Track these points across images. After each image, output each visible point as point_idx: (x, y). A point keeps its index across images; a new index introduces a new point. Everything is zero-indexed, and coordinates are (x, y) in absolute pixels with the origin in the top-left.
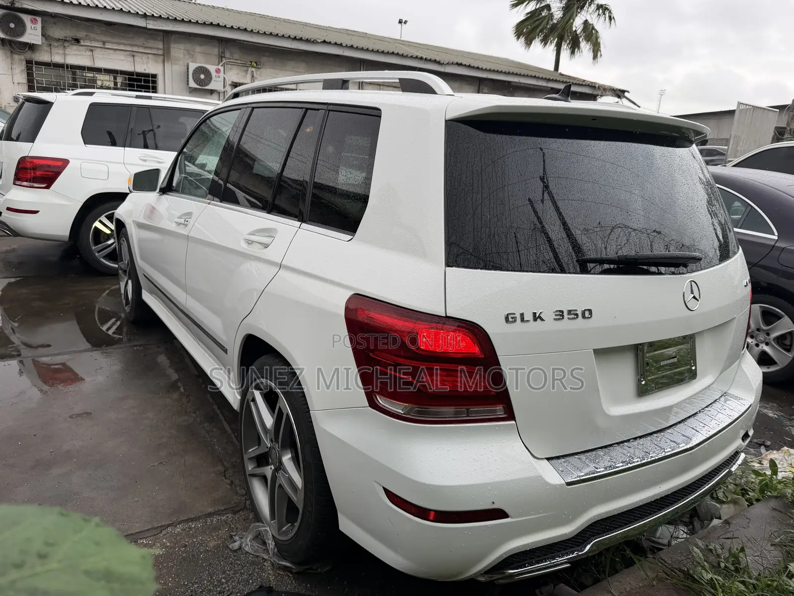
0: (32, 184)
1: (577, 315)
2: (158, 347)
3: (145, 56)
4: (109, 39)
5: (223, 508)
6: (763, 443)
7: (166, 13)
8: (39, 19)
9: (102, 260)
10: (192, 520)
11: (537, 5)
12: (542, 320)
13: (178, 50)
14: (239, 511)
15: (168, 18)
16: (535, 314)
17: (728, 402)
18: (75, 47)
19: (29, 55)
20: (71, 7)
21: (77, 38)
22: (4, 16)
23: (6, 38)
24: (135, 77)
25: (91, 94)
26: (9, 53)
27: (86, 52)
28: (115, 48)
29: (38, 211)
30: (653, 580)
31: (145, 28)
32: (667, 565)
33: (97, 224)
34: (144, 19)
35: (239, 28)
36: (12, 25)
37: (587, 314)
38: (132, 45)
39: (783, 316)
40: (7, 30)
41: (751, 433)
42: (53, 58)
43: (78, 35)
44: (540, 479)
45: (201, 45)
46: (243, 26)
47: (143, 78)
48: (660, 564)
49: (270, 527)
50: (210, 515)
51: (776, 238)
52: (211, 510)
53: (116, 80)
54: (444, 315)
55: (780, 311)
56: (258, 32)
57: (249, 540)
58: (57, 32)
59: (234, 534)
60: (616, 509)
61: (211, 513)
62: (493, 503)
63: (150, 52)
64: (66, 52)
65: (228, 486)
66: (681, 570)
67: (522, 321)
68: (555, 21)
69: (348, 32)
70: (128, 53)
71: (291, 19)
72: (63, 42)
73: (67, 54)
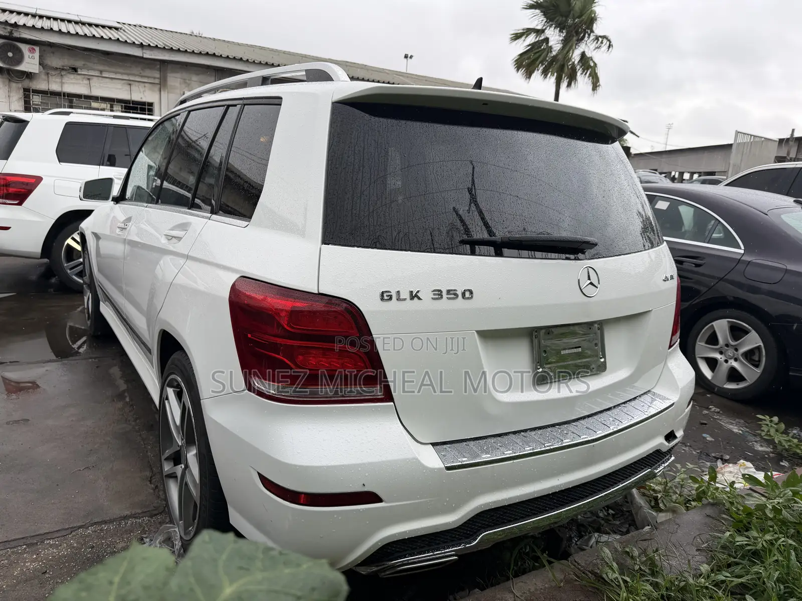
0: (4, 201)
1: (456, 295)
2: (113, 359)
3: (143, 85)
4: (107, 68)
5: (140, 511)
6: (720, 457)
7: (163, 43)
8: (37, 49)
9: (75, 277)
10: (105, 522)
11: (536, 38)
12: (419, 299)
13: (175, 79)
14: (156, 515)
15: (164, 47)
16: (411, 292)
17: (654, 403)
18: (72, 76)
19: (27, 83)
20: (68, 37)
21: (74, 67)
22: (4, 45)
23: (4, 66)
24: (131, 105)
25: (68, 114)
26: (7, 81)
27: (83, 81)
28: (113, 77)
29: (10, 228)
30: (561, 581)
31: (142, 58)
32: (580, 567)
33: (69, 241)
34: (140, 49)
35: (234, 58)
36: (10, 54)
37: (468, 294)
38: (128, 74)
39: (750, 331)
40: (6, 59)
41: (680, 434)
42: (50, 86)
43: (76, 65)
44: (416, 462)
45: (198, 74)
46: (239, 56)
47: (139, 106)
48: (573, 567)
49: (179, 529)
50: (125, 518)
51: (742, 252)
52: (127, 513)
53: (113, 108)
54: (316, 292)
55: (747, 326)
56: (254, 61)
57: (159, 542)
58: (55, 61)
59: (145, 536)
60: (506, 500)
61: (126, 516)
62: (364, 485)
63: (146, 81)
64: (63, 81)
65: (152, 491)
66: (592, 572)
67: (397, 299)
68: (554, 53)
69: (347, 64)
70: (125, 81)
71: (292, 51)
72: (61, 71)
73: (64, 83)
